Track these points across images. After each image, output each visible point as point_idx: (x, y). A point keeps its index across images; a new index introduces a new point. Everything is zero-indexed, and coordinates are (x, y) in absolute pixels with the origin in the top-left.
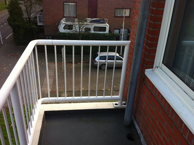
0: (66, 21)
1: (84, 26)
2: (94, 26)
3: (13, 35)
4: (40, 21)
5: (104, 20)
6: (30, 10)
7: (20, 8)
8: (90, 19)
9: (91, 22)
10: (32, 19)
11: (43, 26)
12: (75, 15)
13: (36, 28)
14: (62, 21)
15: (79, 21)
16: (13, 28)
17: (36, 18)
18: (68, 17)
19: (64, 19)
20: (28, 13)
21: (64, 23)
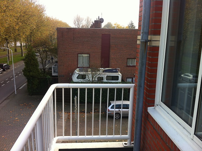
0: (80, 71)
1: (97, 75)
2: (107, 75)
3: (28, 85)
4: (54, 72)
5: (116, 69)
6: (45, 61)
7: (36, 60)
8: (102, 69)
9: (103, 72)
10: (47, 70)
11: (57, 76)
12: (88, 66)
13: (50, 78)
14: (76, 71)
15: (92, 71)
16: (28, 79)
17: (50, 69)
18: (82, 67)
19: (78, 69)
20: (43, 65)
21: (78, 73)
